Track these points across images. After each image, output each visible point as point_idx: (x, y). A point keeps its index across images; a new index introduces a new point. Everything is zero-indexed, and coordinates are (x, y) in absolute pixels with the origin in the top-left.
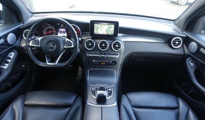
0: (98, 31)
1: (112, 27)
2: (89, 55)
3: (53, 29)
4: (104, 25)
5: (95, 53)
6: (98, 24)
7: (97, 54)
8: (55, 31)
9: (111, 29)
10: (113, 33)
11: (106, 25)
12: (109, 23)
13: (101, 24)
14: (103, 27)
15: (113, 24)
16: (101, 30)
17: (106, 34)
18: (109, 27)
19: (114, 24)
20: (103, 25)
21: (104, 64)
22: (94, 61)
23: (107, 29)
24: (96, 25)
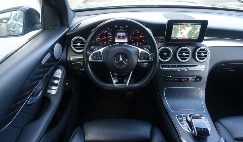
0: (176, 35)
1: (197, 29)
2: (164, 69)
3: (109, 33)
4: (187, 27)
5: (172, 66)
6: (179, 24)
7: (176, 66)
8: (111, 37)
9: (195, 32)
10: (197, 37)
11: (189, 26)
12: (194, 23)
13: (182, 25)
14: (185, 29)
15: (199, 24)
16: (182, 33)
17: (187, 38)
18: (192, 29)
19: (201, 24)
20: (185, 26)
21: (186, 80)
22: (170, 76)
23: (190, 32)
24: (175, 27)
